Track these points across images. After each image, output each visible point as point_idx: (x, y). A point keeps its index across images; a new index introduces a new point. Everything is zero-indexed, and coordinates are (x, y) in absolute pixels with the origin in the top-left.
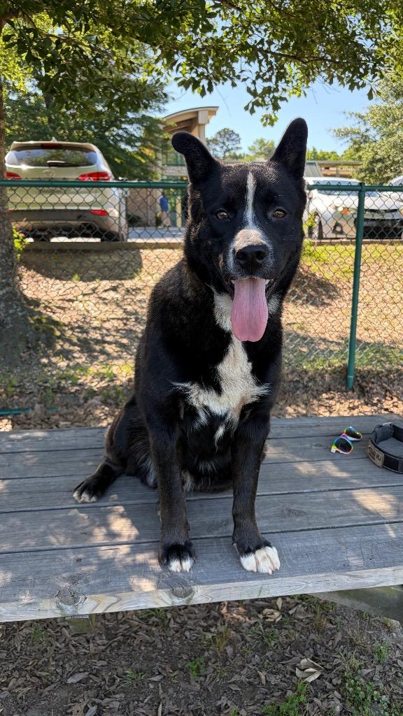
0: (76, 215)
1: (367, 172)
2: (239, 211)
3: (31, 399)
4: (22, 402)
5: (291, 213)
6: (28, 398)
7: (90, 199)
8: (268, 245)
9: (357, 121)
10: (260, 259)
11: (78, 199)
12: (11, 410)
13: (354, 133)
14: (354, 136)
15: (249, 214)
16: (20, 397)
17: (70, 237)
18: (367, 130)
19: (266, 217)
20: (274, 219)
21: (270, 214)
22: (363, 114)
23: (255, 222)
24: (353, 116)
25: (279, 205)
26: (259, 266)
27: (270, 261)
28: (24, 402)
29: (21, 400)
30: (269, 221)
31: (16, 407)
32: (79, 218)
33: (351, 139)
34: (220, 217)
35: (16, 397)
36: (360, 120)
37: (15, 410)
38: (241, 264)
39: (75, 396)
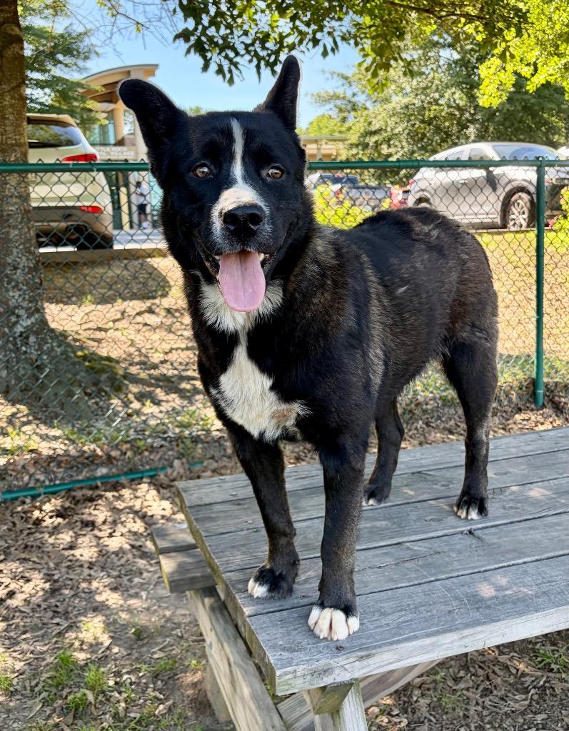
0: (61, 213)
1: (360, 147)
2: (225, 166)
3: (164, 454)
4: (153, 460)
5: (288, 173)
6: (160, 454)
7: (77, 189)
8: (265, 209)
9: (340, 83)
10: (254, 225)
11: (60, 190)
12: (142, 472)
13: (338, 98)
14: (338, 102)
15: (238, 169)
16: (151, 452)
17: (56, 245)
18: (354, 95)
19: (259, 175)
20: (269, 180)
21: (264, 173)
22: (349, 74)
23: (245, 179)
24: (335, 76)
25: (275, 162)
26: (253, 233)
27: (267, 227)
28: (156, 459)
29: (152, 457)
30: (263, 180)
31: (148, 467)
32: (67, 217)
33: (336, 106)
34: (200, 175)
35: (146, 453)
36: (345, 81)
37: (147, 471)
38: (230, 231)
39: (220, 445)
